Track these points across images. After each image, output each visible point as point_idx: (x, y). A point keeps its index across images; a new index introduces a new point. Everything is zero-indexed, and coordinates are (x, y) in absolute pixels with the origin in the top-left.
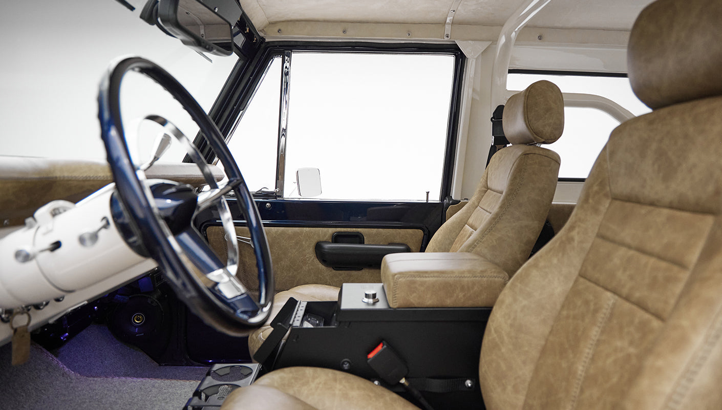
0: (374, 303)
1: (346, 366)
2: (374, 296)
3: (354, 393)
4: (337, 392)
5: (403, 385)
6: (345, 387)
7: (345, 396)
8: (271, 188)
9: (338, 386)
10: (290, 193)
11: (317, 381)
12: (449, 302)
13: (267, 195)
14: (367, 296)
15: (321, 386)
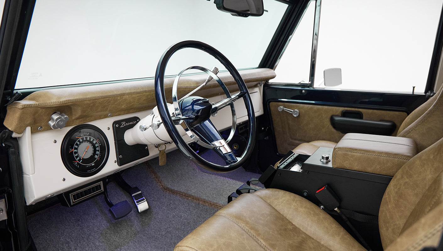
0: (327, 163)
1: (305, 194)
2: (327, 158)
3: (302, 210)
4: (292, 207)
5: (336, 211)
6: (298, 205)
7: (296, 210)
8: (307, 81)
9: (294, 204)
10: (319, 84)
11: (284, 198)
12: (369, 170)
13: (303, 85)
14: (323, 158)
15: (285, 202)
